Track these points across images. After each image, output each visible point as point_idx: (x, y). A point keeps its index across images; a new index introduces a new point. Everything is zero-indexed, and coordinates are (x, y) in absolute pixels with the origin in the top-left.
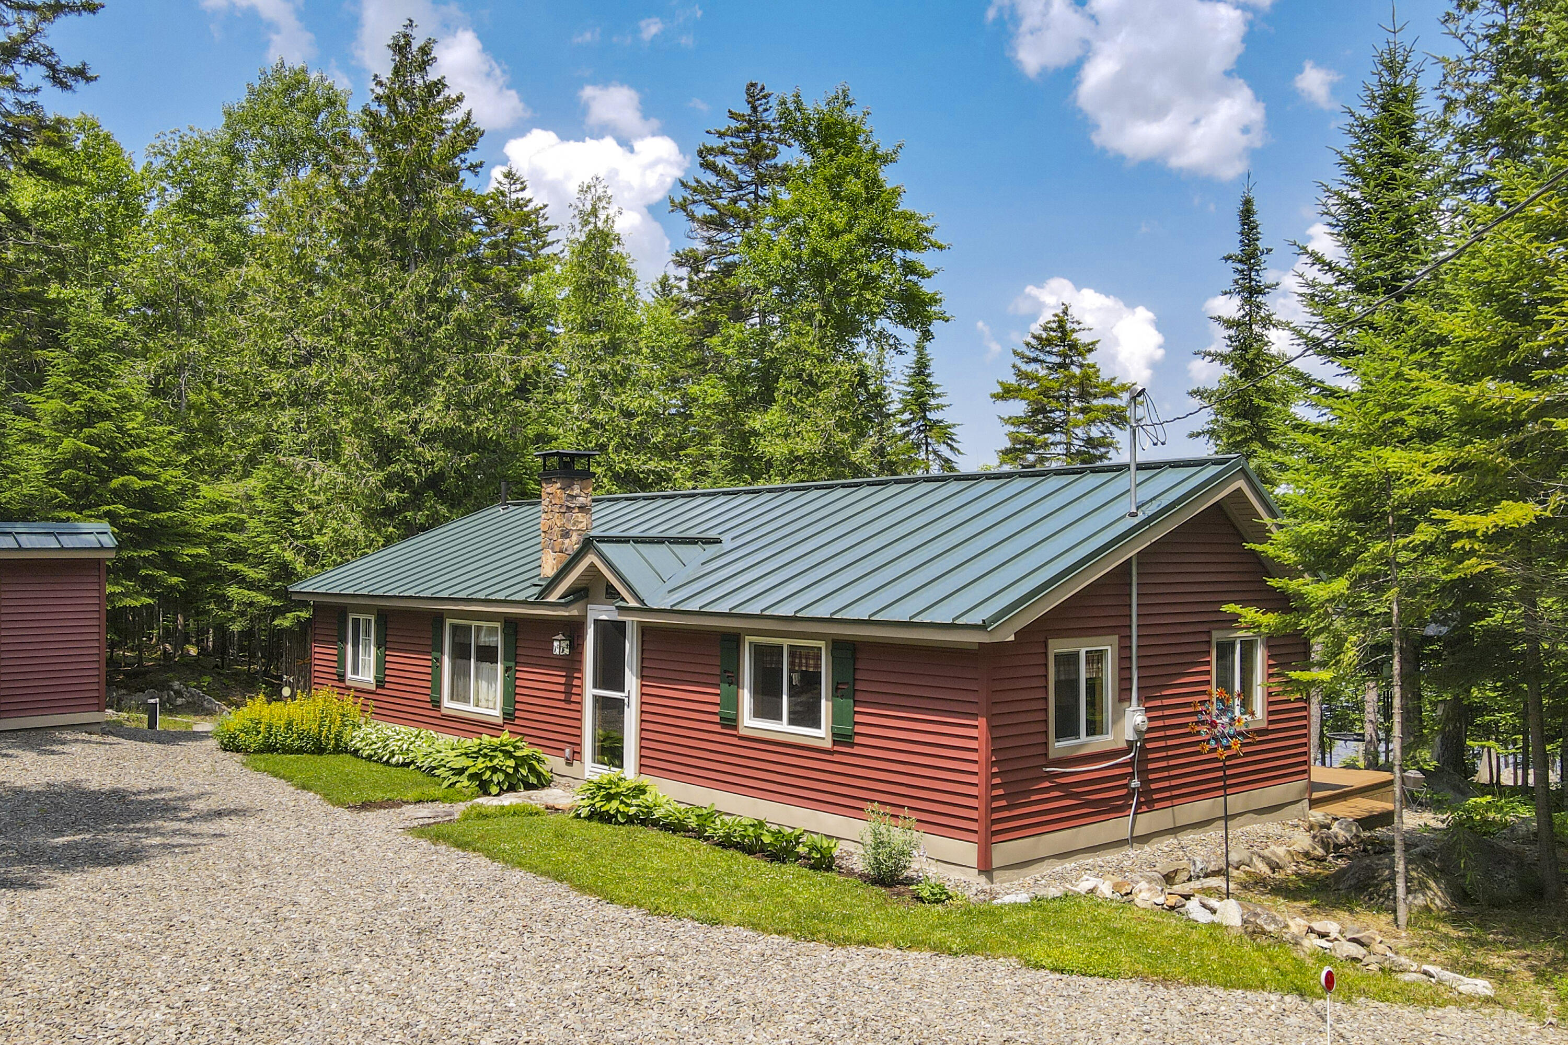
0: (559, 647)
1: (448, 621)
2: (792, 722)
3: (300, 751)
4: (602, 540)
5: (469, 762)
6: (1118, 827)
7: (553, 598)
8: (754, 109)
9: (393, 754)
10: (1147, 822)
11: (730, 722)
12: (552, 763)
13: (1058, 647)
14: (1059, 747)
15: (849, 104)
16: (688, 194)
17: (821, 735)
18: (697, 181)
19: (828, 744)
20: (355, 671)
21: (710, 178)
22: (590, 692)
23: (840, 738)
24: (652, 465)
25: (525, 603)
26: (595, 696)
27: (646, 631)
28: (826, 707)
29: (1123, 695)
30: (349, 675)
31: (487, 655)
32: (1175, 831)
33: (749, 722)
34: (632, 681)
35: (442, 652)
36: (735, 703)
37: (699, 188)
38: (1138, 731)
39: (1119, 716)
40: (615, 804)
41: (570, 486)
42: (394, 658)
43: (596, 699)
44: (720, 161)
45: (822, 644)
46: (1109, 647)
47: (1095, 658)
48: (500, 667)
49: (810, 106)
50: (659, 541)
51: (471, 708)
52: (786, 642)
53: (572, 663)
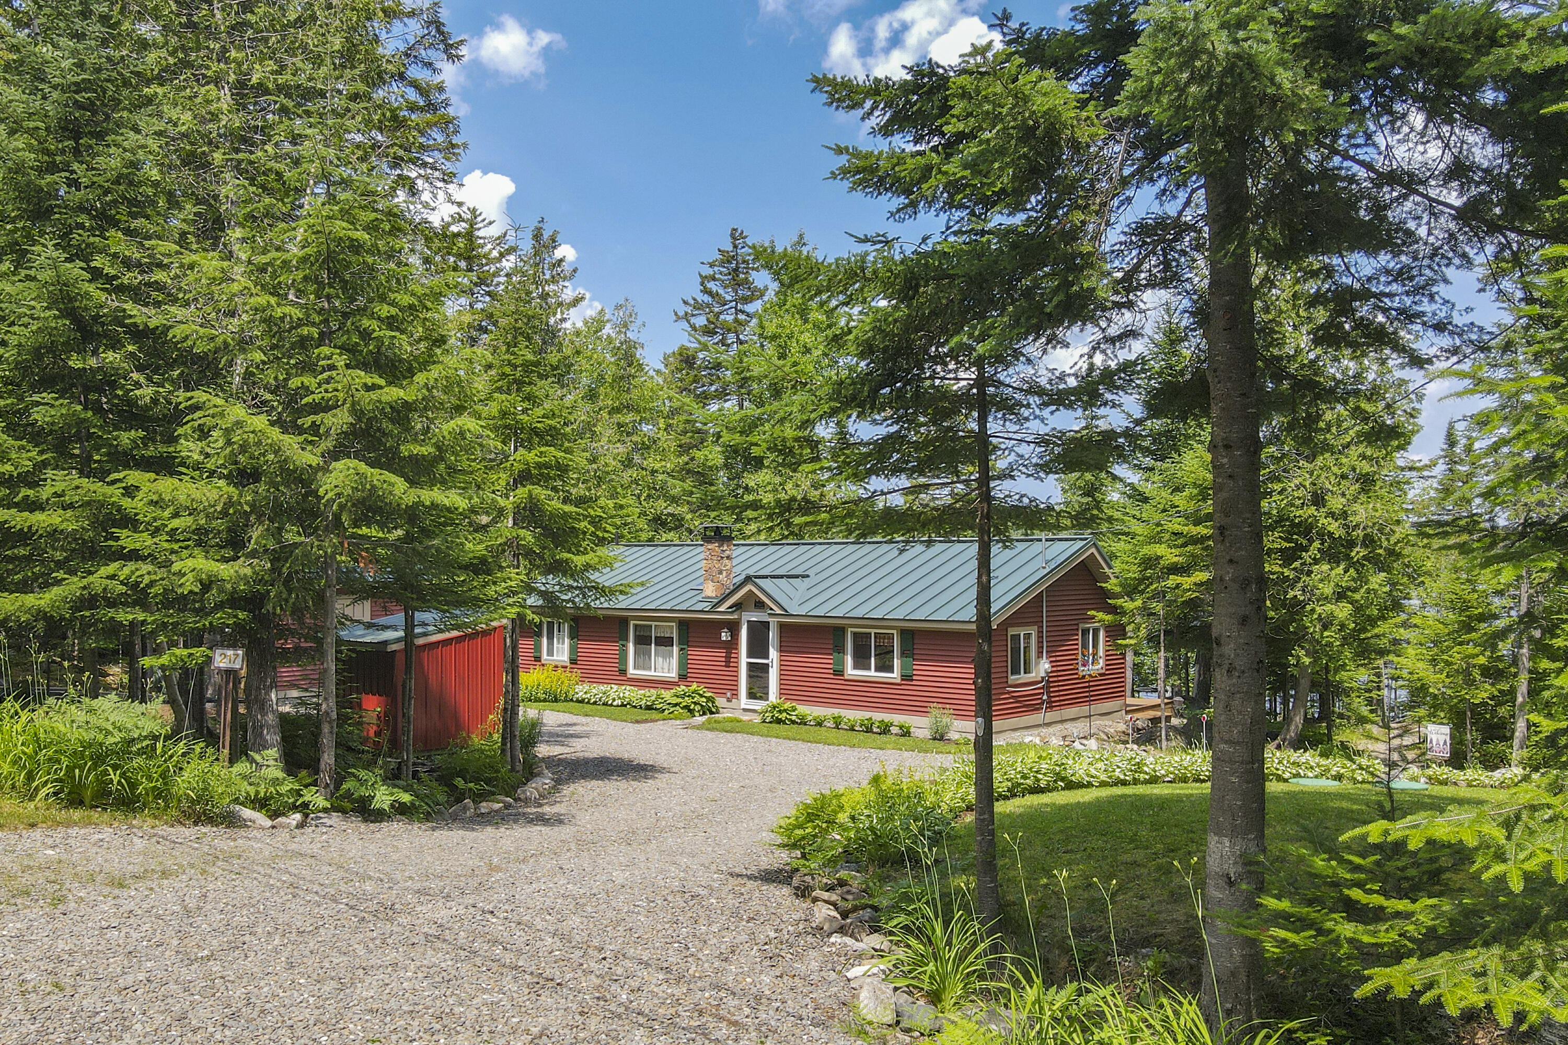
0: (725, 636)
1: (632, 622)
2: (877, 670)
3: (545, 700)
4: (756, 577)
5: (680, 700)
6: (1038, 718)
7: (722, 609)
8: (735, 247)
9: (614, 700)
10: (1051, 716)
11: (839, 673)
12: (721, 701)
13: (1012, 631)
14: (1012, 678)
15: (804, 244)
16: (689, 309)
17: (895, 676)
18: (694, 299)
19: (898, 681)
20: (550, 653)
21: (707, 299)
22: (744, 660)
23: (906, 677)
25: (702, 611)
27: (782, 627)
28: (897, 663)
29: (1040, 654)
30: (545, 656)
31: (664, 642)
32: (1062, 722)
33: (851, 671)
34: (773, 654)
35: (627, 640)
36: (843, 663)
37: (698, 306)
38: (1047, 673)
39: (1037, 664)
40: (784, 714)
41: (722, 545)
42: (586, 647)
43: (749, 664)
44: (711, 285)
45: (895, 632)
46: (1033, 631)
47: (1028, 636)
48: (675, 649)
50: (782, 577)
51: (652, 673)
52: (873, 631)
53: (733, 644)
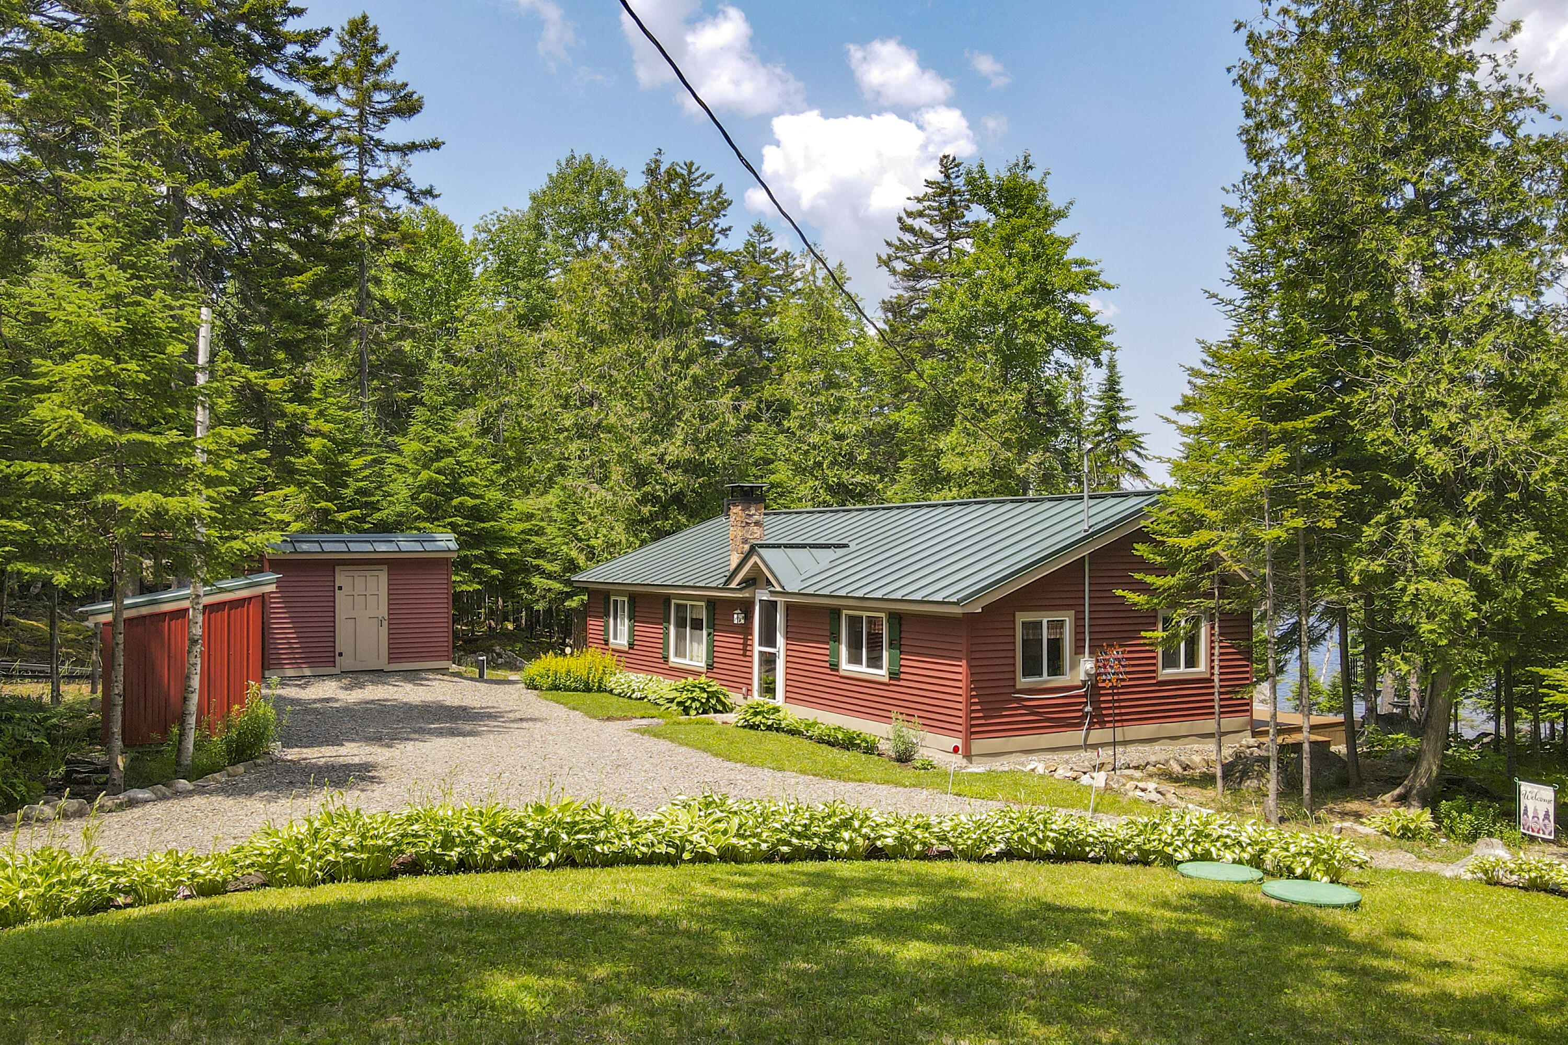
0: (738, 618)
1: (673, 601)
2: (868, 666)
3: (576, 690)
4: (762, 546)
5: (678, 694)
6: (1076, 736)
7: (733, 585)
8: (947, 177)
9: (634, 691)
10: (1097, 735)
11: (835, 667)
12: (734, 697)
13: (1022, 617)
14: (1023, 682)
15: (1030, 167)
16: (891, 251)
17: (882, 674)
18: (900, 240)
19: (886, 680)
20: (615, 637)
21: (908, 238)
22: (757, 648)
23: (894, 675)
24: (858, 479)
25: (716, 588)
26: (760, 652)
27: (789, 607)
28: (885, 655)
29: (1078, 650)
30: (611, 640)
31: (697, 625)
32: (1114, 744)
33: (846, 666)
34: (780, 640)
35: (669, 622)
36: (837, 654)
37: (903, 247)
38: (1088, 674)
39: (1074, 665)
40: (759, 718)
41: (748, 509)
42: (640, 627)
44: (918, 223)
45: (883, 615)
46: (1068, 619)
47: (1057, 625)
48: (705, 632)
49: (991, 175)
50: (803, 546)
51: (687, 661)
52: (865, 614)
53: (746, 630)
